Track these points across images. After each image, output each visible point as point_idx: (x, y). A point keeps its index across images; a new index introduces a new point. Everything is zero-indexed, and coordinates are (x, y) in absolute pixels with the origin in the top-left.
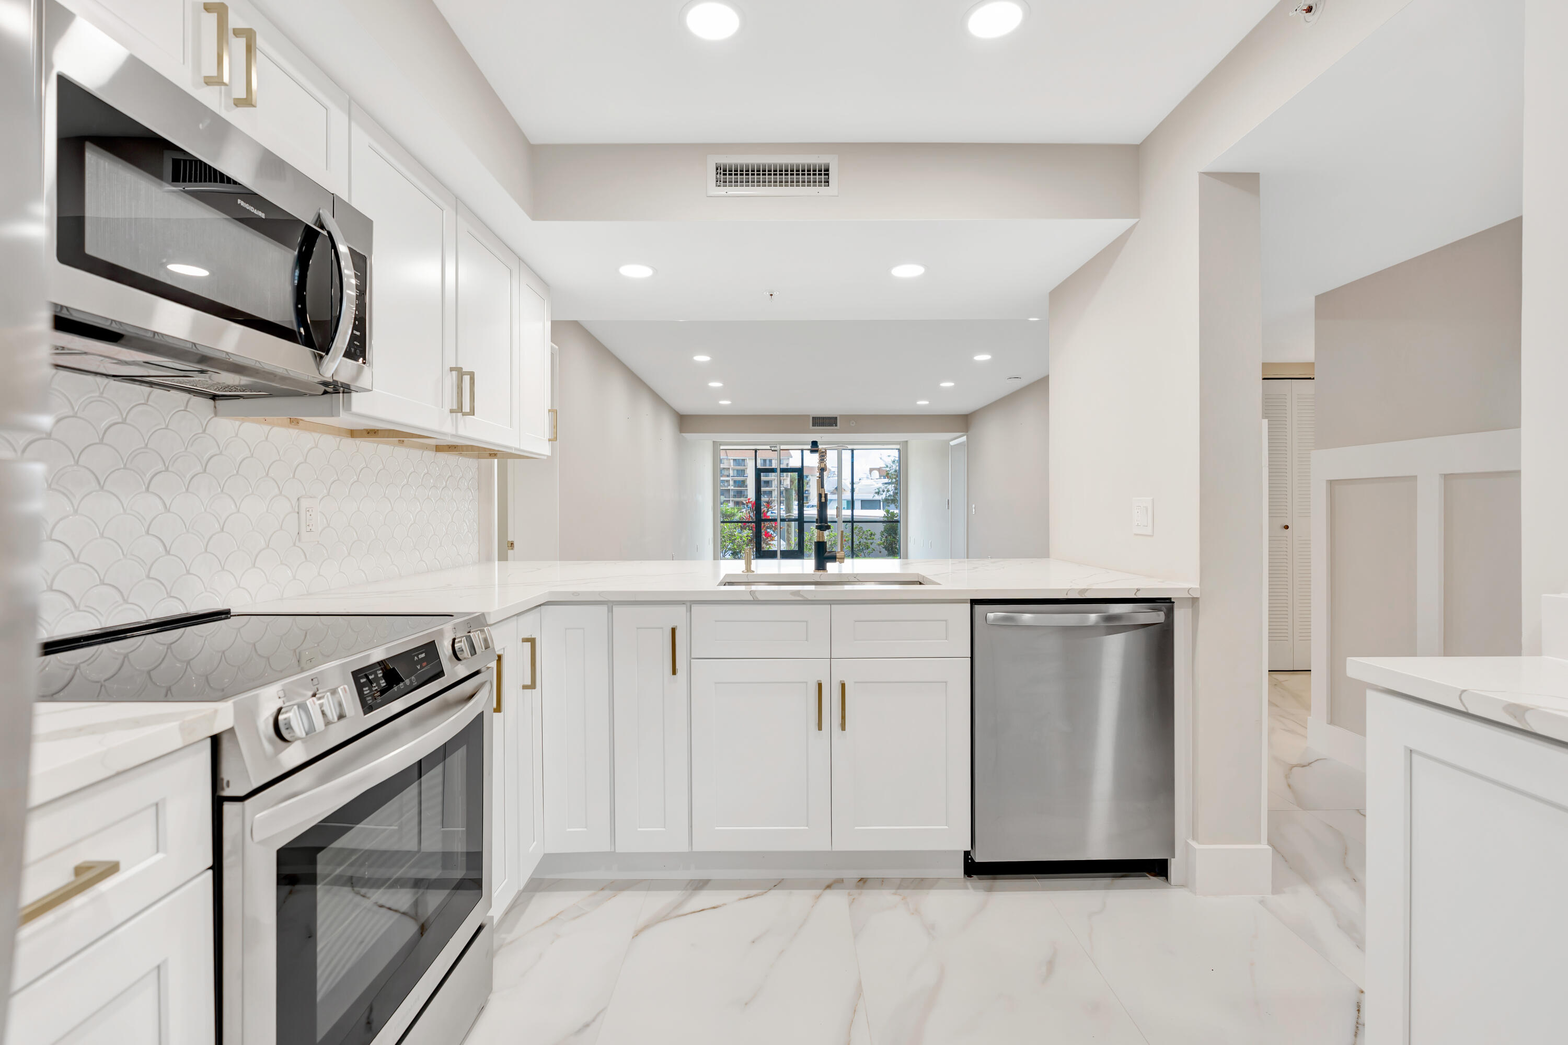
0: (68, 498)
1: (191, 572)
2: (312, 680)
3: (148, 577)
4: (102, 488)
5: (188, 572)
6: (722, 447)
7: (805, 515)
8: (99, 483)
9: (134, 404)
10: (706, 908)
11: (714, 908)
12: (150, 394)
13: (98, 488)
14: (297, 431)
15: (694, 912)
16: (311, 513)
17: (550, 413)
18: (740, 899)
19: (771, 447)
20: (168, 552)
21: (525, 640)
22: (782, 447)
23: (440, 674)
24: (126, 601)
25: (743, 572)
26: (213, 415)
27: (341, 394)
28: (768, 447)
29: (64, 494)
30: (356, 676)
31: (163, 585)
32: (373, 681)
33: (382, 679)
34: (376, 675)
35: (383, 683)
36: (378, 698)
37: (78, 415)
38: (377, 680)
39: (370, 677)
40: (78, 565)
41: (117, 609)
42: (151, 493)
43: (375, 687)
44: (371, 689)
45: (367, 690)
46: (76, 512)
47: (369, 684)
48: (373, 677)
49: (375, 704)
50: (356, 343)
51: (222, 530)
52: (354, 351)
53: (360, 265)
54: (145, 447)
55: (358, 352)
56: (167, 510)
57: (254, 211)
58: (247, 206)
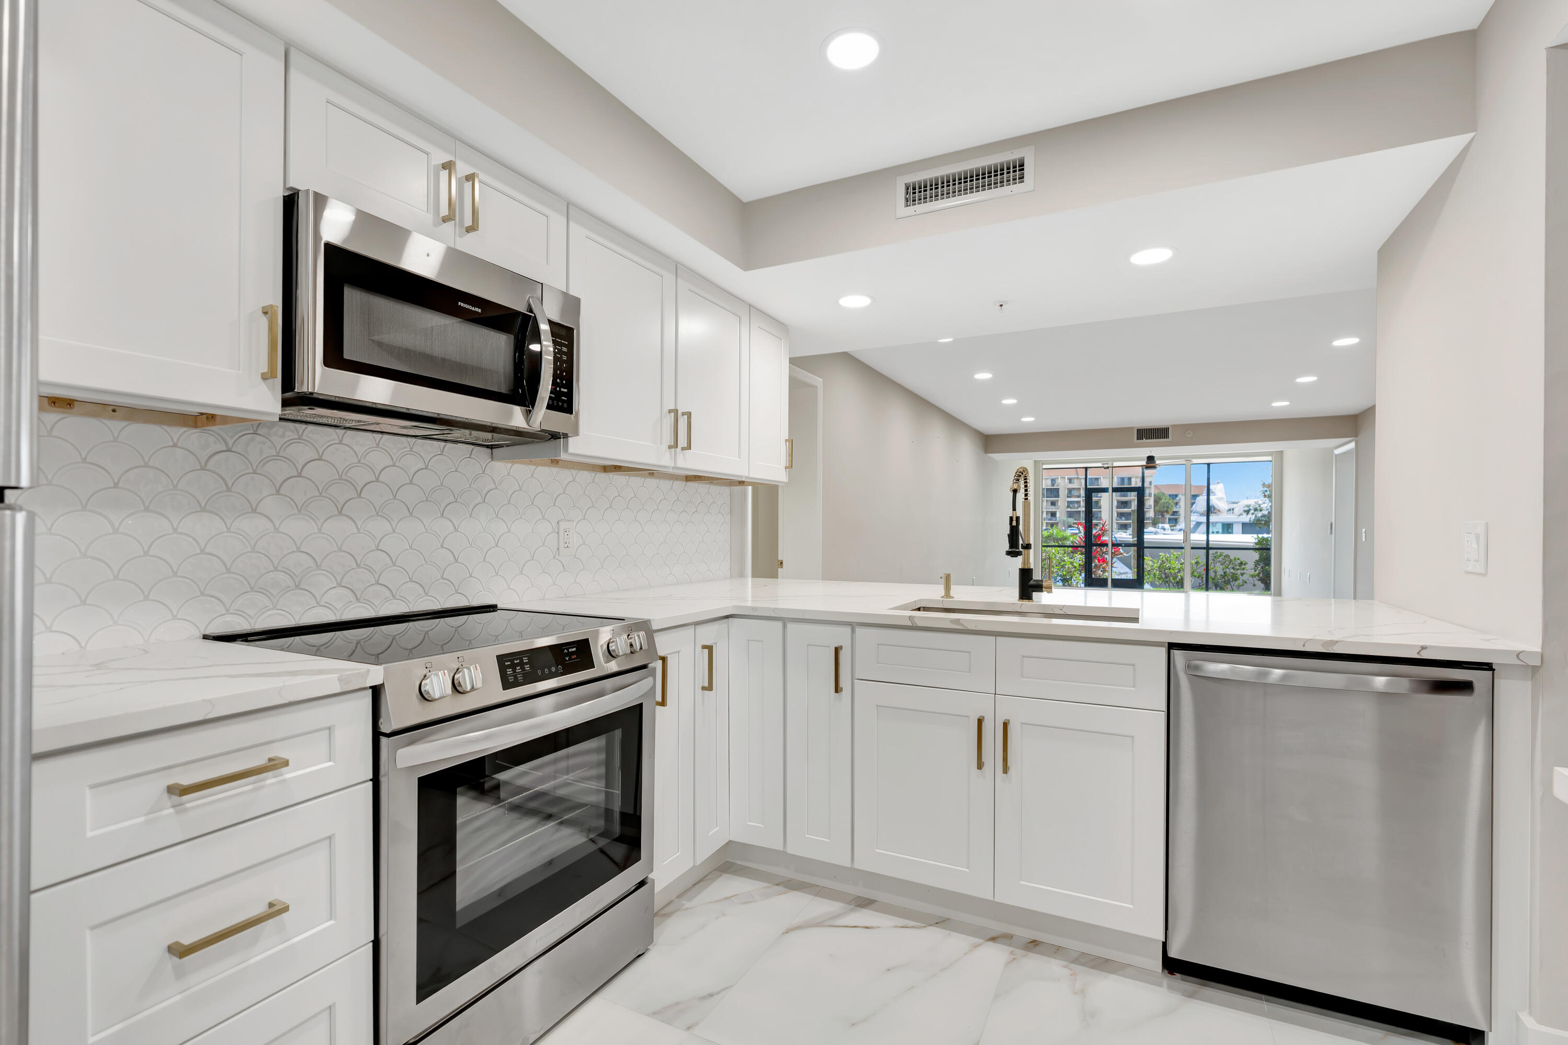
0: (389, 522)
1: (473, 576)
2: (458, 658)
3: (442, 577)
4: (411, 514)
5: (471, 576)
6: (1045, 467)
7: (1145, 540)
8: (409, 511)
9: (434, 454)
10: (859, 925)
11: (867, 928)
12: (445, 446)
13: (408, 514)
14: (558, 468)
15: (847, 927)
16: (568, 533)
17: (787, 443)
18: (896, 927)
19: (1103, 464)
20: (456, 560)
21: (704, 647)
22: (1116, 464)
23: (591, 664)
24: (427, 594)
25: (942, 597)
26: (490, 460)
27: (562, 439)
28: (1100, 465)
29: (386, 519)
30: (501, 659)
31: (453, 584)
32: (517, 665)
33: (526, 663)
34: (522, 660)
35: (527, 667)
36: (520, 678)
37: (396, 464)
38: (522, 664)
39: (515, 662)
40: (395, 568)
41: (421, 600)
42: (445, 518)
43: (518, 669)
44: (514, 671)
45: (509, 671)
46: (394, 531)
47: (513, 666)
48: (518, 661)
49: (516, 684)
50: (563, 398)
51: (497, 545)
52: (564, 406)
53: (568, 335)
54: (441, 485)
55: (568, 406)
56: (456, 530)
57: (473, 309)
58: (466, 306)
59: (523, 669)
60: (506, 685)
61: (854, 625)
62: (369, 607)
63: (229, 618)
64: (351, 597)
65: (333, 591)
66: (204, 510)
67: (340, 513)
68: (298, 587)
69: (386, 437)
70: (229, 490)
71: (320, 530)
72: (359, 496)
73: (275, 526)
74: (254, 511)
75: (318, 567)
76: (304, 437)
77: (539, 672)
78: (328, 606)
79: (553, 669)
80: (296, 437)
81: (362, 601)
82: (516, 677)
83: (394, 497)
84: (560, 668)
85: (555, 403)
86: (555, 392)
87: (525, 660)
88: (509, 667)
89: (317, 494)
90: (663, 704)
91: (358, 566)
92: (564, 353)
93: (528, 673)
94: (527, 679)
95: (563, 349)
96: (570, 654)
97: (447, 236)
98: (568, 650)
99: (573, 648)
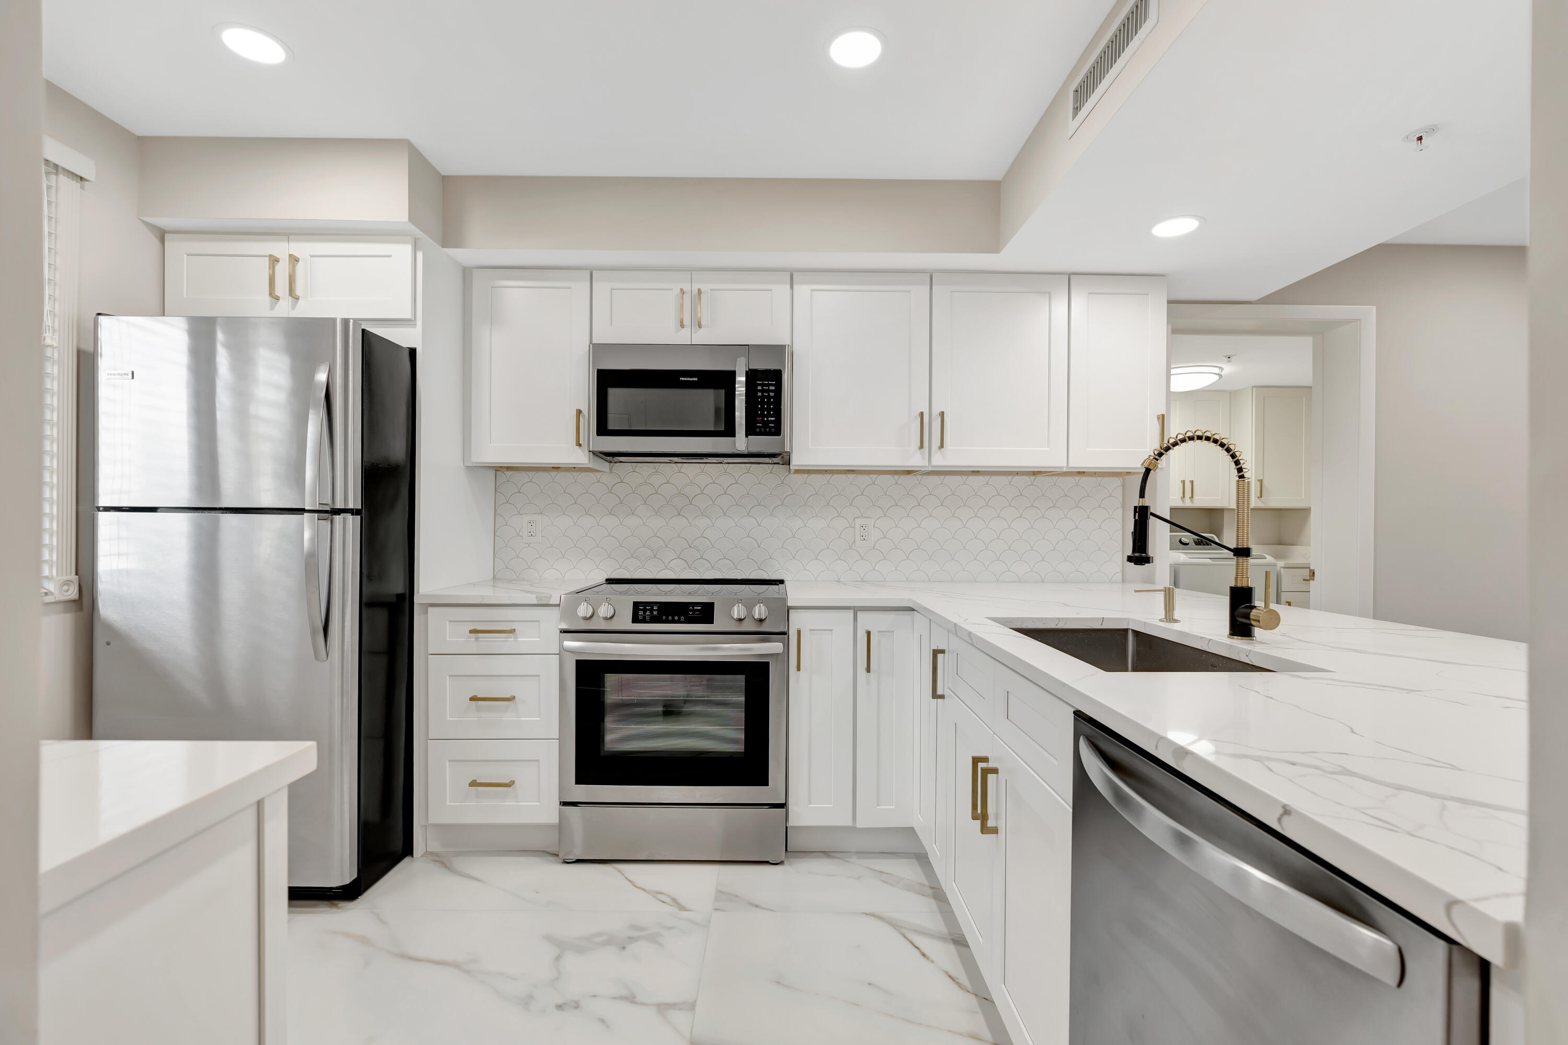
0: (710, 519)
1: (774, 559)
2: (607, 598)
3: (748, 558)
4: (725, 514)
5: (771, 558)
8: (724, 512)
12: (750, 467)
13: (723, 514)
16: (865, 528)
20: (759, 546)
21: (863, 632)
23: (711, 621)
24: (736, 568)
25: (1161, 620)
26: (788, 473)
29: (708, 517)
30: (636, 605)
31: (756, 563)
32: (648, 610)
33: (655, 610)
34: (652, 608)
35: (655, 613)
36: (648, 618)
37: (715, 482)
38: (652, 610)
39: (647, 608)
40: (714, 549)
41: (730, 572)
42: (750, 516)
43: (648, 613)
44: (645, 613)
45: (641, 613)
46: (713, 525)
47: (645, 610)
48: (649, 608)
49: (644, 621)
50: (771, 425)
51: (794, 537)
52: (770, 430)
53: (776, 376)
54: (748, 494)
55: (773, 430)
56: (759, 525)
57: (691, 379)
58: (686, 379)
59: (652, 613)
60: (635, 620)
61: (955, 630)
62: (696, 573)
63: (621, 570)
64: (686, 565)
65: (675, 561)
66: (610, 513)
67: (679, 514)
68: (655, 557)
69: (707, 465)
70: (621, 502)
71: (667, 524)
73: (643, 521)
74: (633, 514)
75: (666, 546)
76: (659, 471)
77: (664, 618)
78: (671, 569)
79: (670, 618)
80: (655, 471)
81: (692, 568)
82: (644, 617)
83: (714, 503)
84: (682, 618)
85: (763, 430)
86: (763, 422)
87: (655, 608)
88: (641, 610)
89: (666, 503)
90: (799, 669)
91: (690, 547)
92: (772, 391)
93: (655, 616)
94: (654, 620)
95: (772, 388)
96: (694, 611)
97: (683, 337)
98: (693, 608)
99: (698, 607)
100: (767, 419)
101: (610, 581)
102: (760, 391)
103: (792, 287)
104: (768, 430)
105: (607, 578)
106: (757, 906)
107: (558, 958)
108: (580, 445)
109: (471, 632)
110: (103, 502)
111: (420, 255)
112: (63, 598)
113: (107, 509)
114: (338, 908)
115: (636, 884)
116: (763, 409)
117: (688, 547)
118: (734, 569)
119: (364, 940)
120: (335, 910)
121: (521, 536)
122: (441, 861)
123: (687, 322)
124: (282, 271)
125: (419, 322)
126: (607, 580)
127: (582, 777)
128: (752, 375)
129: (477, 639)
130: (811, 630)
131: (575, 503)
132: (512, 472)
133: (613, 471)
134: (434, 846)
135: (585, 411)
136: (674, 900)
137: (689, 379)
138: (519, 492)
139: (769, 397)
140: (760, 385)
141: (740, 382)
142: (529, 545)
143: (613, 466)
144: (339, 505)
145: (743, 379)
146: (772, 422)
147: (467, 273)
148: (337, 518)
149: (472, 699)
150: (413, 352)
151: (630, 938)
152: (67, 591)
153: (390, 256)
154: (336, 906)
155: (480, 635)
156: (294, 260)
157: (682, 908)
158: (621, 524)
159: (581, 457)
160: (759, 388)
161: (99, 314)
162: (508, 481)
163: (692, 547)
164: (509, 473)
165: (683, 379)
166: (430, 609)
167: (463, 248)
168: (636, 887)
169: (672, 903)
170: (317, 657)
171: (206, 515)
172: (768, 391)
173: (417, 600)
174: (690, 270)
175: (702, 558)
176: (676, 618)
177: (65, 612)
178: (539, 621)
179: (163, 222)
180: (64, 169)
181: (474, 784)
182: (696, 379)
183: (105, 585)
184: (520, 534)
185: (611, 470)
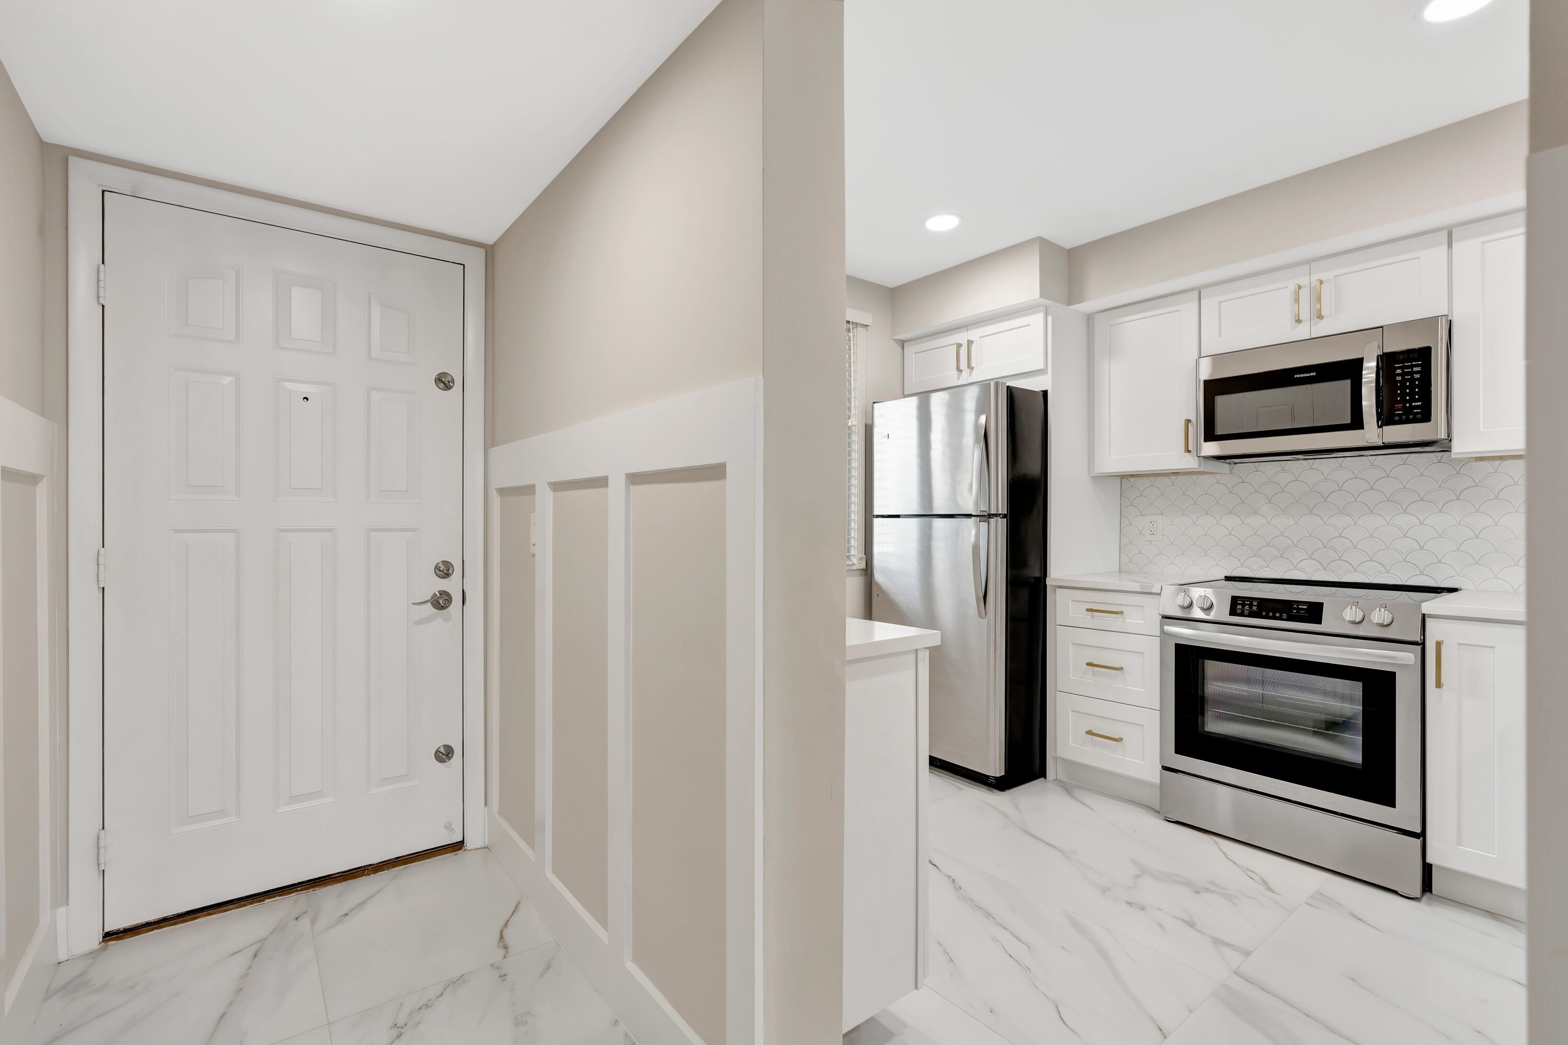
0: (1351, 517)
3: (1405, 561)
4: (1372, 511)
5: (1440, 562)
8: (1370, 509)
9: (1395, 466)
13: (1369, 512)
20: (1422, 548)
23: (1319, 621)
24: (1388, 572)
29: (1349, 515)
30: (1234, 599)
31: (1418, 567)
32: (1247, 605)
33: (1255, 606)
34: (1252, 603)
35: (1255, 608)
36: (1246, 612)
37: (1358, 477)
38: (1251, 605)
39: (1246, 602)
40: (1357, 550)
42: (1408, 513)
43: (1247, 607)
44: (1243, 607)
45: (1239, 607)
46: (1355, 524)
47: (1243, 605)
48: (1249, 603)
49: (1242, 615)
50: (1416, 411)
51: (1477, 537)
52: (1415, 416)
53: (1424, 354)
54: (1405, 487)
55: (1419, 416)
56: (1422, 523)
57: (1308, 375)
58: (1302, 375)
59: (1251, 607)
60: (1233, 612)
62: (1332, 574)
63: (1242, 569)
64: (1319, 566)
65: (1306, 561)
66: (1231, 513)
67: (1311, 512)
68: (1281, 556)
69: (1347, 458)
70: (1243, 502)
71: (1296, 523)
72: (1325, 501)
73: (1268, 521)
74: (1256, 513)
75: (1295, 546)
76: (1285, 469)
77: (1264, 613)
78: (1301, 570)
79: (1271, 614)
80: (1281, 469)
82: (1243, 611)
83: (1356, 500)
84: (1285, 616)
85: (1404, 417)
86: (1404, 409)
87: (1255, 603)
88: (1240, 604)
89: (1295, 501)
90: (1439, 684)
91: (1325, 547)
92: (1417, 372)
93: (1254, 612)
94: (1252, 615)
95: (1415, 369)
96: (1298, 610)
97: (1302, 332)
98: (1298, 606)
99: (1304, 606)
100: (1411, 404)
101: (1228, 579)
102: (1399, 375)
103: (1450, 246)
104: (1411, 417)
105: (1227, 575)
106: (1360, 920)
107: (1137, 876)
108: (1189, 451)
109: (1088, 610)
110: (876, 512)
111: (1050, 319)
112: (860, 568)
113: (878, 516)
114: (993, 792)
115: (1228, 857)
116: (1404, 394)
117: (1322, 547)
118: (1384, 573)
119: (1005, 815)
120: (990, 793)
121: (1144, 535)
122: (1067, 788)
123: (1304, 315)
124: (963, 351)
125: (1050, 370)
126: (1226, 577)
127: (1180, 749)
128: (1387, 361)
129: (1093, 616)
130: (1459, 644)
131: (1195, 504)
132: (1135, 479)
133: (1233, 471)
134: (1062, 776)
135: (1194, 420)
136: (1264, 881)
137: (1305, 375)
138: (1141, 495)
139: (1412, 380)
140: (1399, 368)
141: (1368, 368)
142: (1151, 543)
143: (1234, 467)
144: (993, 512)
145: (1374, 364)
146: (1417, 407)
147: (1090, 319)
148: (992, 521)
149: (1088, 664)
150: (1045, 393)
151: (1206, 888)
152: (861, 564)
153: (1029, 325)
154: (992, 791)
155: (1095, 614)
156: (970, 343)
157: (1269, 889)
158: (1243, 523)
159: (1189, 462)
160: (1399, 371)
161: (874, 403)
162: (1132, 486)
163: (1328, 546)
164: (1132, 480)
165: (1298, 376)
166: (1058, 590)
167: (1083, 302)
168: (1228, 858)
169: (1261, 883)
170: (980, 616)
171: (926, 519)
172: (1412, 373)
173: (1049, 582)
174: (1309, 262)
175: (1340, 559)
176: (1278, 615)
177: (861, 575)
178: (1143, 607)
179: (902, 337)
180: (859, 324)
181: (1089, 733)
182: (1314, 374)
183: (877, 562)
184: (1143, 533)
185: (1231, 471)
